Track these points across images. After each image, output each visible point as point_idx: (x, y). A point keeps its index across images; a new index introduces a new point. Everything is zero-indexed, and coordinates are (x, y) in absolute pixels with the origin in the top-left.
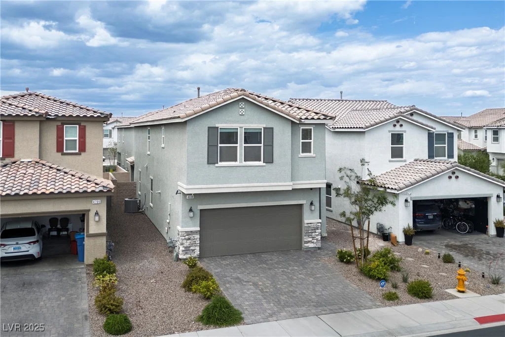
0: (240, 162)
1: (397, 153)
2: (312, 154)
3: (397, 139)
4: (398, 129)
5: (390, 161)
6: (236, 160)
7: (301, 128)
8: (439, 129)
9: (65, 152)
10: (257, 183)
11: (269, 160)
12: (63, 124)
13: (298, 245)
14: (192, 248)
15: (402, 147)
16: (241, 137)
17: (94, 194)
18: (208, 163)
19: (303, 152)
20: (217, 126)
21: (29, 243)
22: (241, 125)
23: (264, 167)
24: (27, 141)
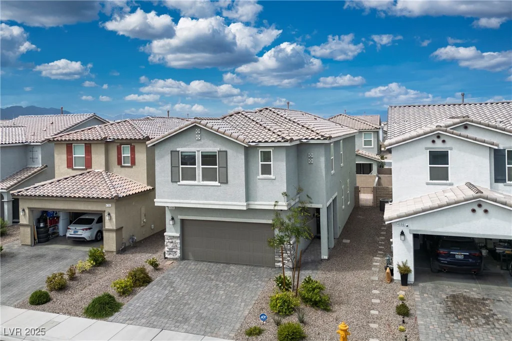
0: (199, 181)
2: (272, 176)
3: (439, 158)
4: (439, 146)
5: (428, 184)
6: (195, 180)
7: (260, 150)
8: (509, 144)
9: (123, 165)
10: (214, 200)
11: (224, 180)
12: (121, 144)
14: (174, 250)
15: (448, 167)
16: (199, 160)
17: (107, 200)
18: (172, 182)
19: (262, 174)
20: (178, 149)
21: (83, 230)
22: (198, 149)
23: (219, 187)
24: (98, 158)
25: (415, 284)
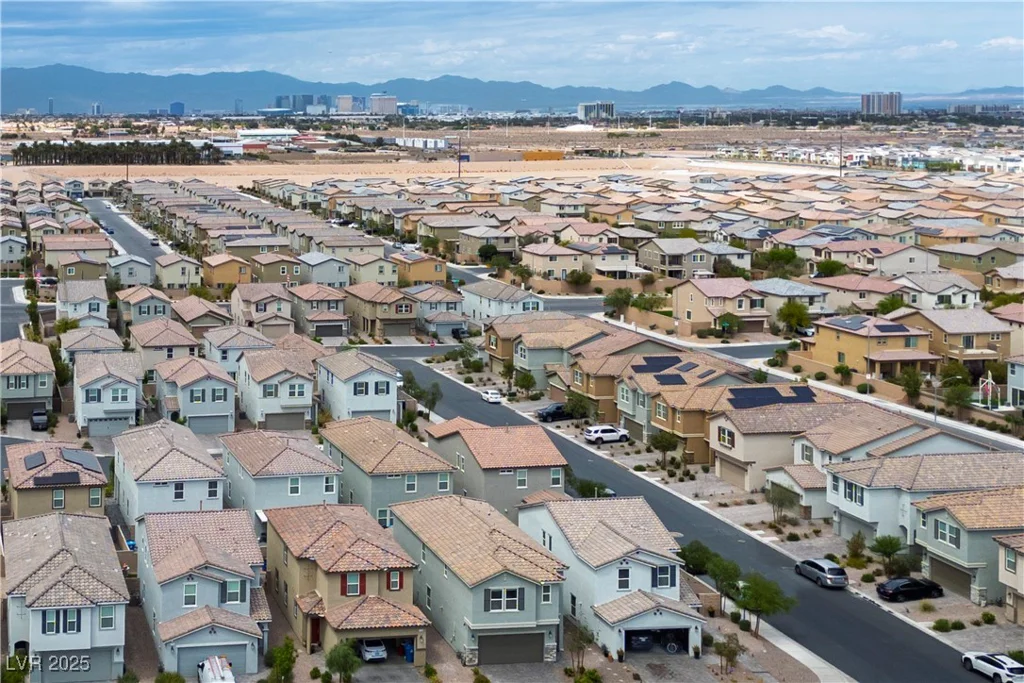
0: (504, 609)
1: (624, 585)
2: (550, 602)
3: (624, 573)
4: (624, 566)
5: (618, 591)
6: (501, 609)
7: (543, 586)
8: (660, 563)
9: (391, 589)
10: (515, 622)
11: (522, 608)
12: (391, 572)
13: (541, 659)
14: (473, 659)
15: (628, 580)
16: (504, 594)
18: (484, 611)
19: (544, 601)
20: (490, 588)
22: (505, 587)
23: (518, 613)
24: (372, 584)
25: (625, 661)
